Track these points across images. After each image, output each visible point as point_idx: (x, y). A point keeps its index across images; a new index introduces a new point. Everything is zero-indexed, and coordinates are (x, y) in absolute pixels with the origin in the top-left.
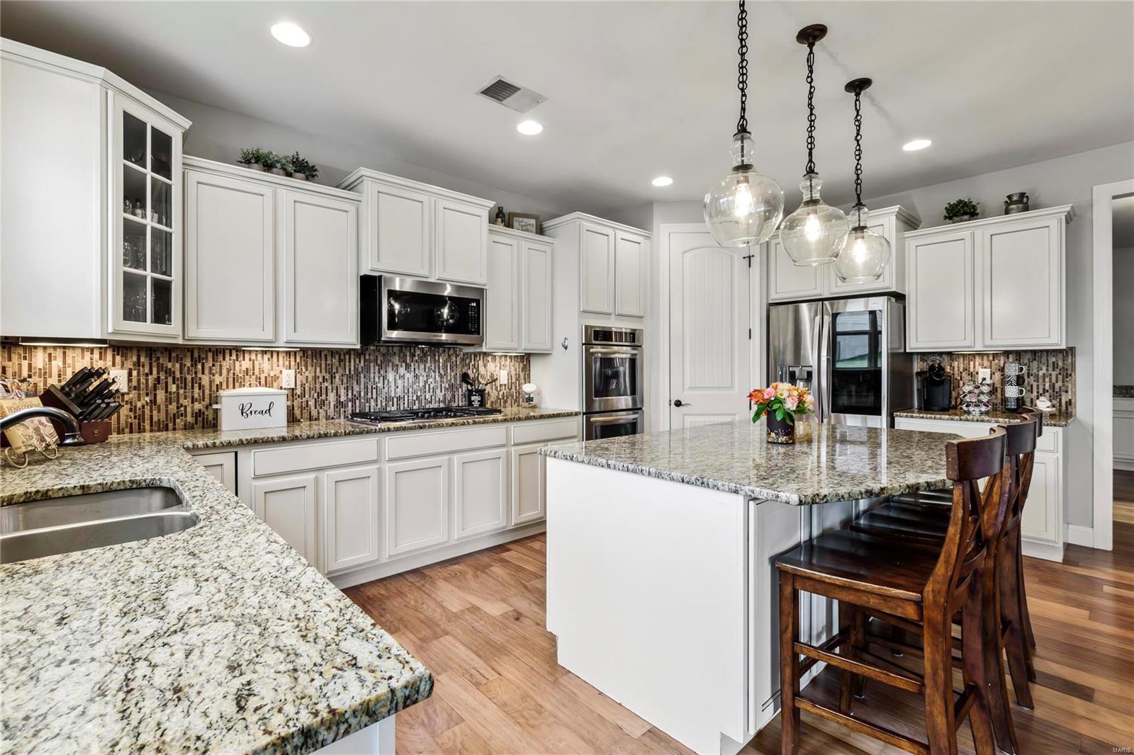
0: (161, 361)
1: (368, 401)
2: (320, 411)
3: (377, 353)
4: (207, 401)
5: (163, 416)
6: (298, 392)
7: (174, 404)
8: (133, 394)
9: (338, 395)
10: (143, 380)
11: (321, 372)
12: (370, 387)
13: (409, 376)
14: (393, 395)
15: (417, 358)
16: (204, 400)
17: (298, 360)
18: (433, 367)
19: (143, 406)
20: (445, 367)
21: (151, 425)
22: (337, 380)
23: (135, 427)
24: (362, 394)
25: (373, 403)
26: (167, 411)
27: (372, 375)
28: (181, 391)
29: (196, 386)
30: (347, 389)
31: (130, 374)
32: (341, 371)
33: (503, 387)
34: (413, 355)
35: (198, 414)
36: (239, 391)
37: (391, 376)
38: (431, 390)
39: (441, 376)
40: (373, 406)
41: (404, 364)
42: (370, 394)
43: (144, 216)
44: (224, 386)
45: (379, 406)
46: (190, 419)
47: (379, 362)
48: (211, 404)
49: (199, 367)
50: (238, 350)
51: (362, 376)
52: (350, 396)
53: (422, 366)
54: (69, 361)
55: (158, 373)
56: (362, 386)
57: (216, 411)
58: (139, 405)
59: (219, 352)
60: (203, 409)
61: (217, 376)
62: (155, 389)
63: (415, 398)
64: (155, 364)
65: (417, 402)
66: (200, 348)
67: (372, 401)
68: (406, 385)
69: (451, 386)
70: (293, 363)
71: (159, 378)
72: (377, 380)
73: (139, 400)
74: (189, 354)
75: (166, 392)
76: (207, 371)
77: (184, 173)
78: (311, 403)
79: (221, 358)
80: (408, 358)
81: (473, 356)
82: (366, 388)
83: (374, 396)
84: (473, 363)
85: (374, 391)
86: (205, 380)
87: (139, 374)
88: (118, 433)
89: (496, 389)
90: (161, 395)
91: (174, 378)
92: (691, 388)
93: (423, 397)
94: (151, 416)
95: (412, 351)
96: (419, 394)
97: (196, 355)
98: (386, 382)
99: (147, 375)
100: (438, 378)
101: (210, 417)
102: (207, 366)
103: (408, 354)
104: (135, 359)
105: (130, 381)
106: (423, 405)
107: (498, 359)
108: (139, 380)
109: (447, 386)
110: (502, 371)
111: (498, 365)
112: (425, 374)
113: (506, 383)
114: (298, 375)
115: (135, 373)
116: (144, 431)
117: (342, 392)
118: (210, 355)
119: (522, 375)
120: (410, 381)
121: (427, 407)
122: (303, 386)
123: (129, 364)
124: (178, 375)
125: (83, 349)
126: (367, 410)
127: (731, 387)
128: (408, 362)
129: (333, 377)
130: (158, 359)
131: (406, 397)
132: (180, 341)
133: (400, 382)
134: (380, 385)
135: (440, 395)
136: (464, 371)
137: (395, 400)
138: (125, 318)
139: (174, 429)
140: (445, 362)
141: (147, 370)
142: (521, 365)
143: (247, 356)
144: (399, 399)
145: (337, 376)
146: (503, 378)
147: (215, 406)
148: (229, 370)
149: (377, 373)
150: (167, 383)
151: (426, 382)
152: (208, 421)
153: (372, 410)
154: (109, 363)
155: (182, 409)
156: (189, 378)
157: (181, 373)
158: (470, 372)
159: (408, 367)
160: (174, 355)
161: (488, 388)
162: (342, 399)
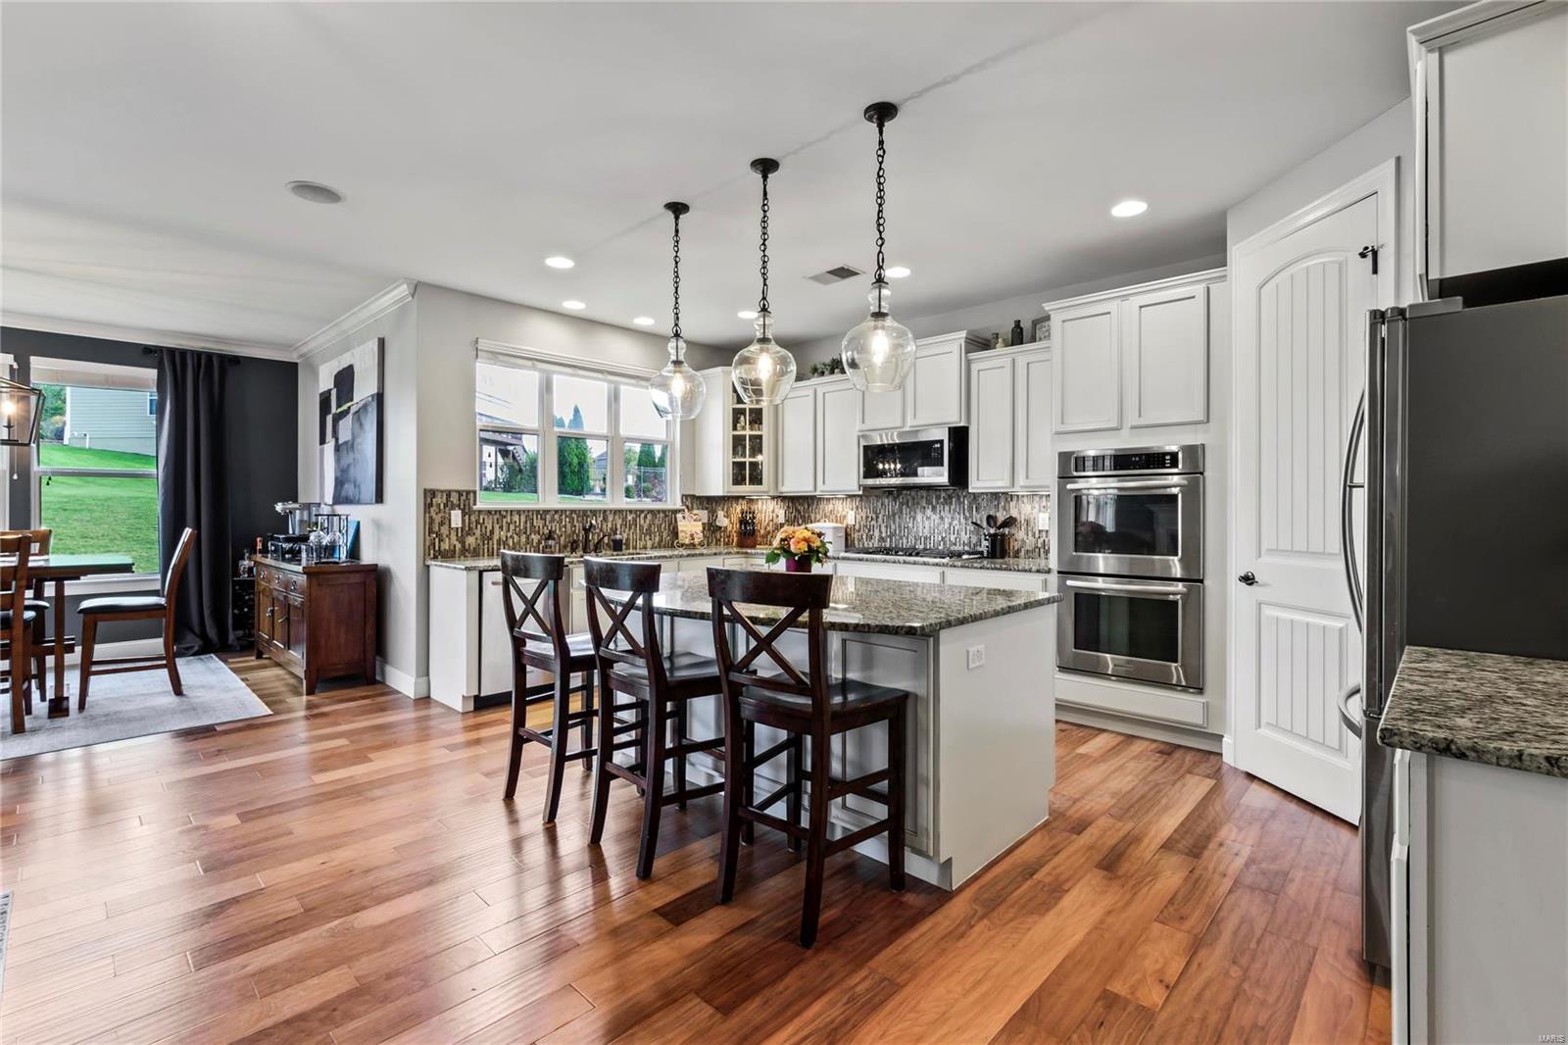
0: (796, 505)
1: (901, 538)
2: (870, 543)
3: (909, 497)
6: (857, 527)
9: (881, 532)
11: (870, 513)
12: (903, 526)
13: (935, 517)
14: (921, 535)
15: (942, 500)
17: (857, 504)
18: (958, 509)
20: (970, 509)
22: (880, 520)
24: (897, 532)
25: (905, 541)
27: (905, 516)
30: (886, 527)
32: (883, 512)
33: (1044, 534)
34: (938, 498)
37: (919, 517)
38: (956, 533)
39: (966, 518)
40: (905, 543)
41: (931, 506)
42: (903, 532)
43: (744, 429)
45: (910, 543)
47: (910, 504)
49: (810, 509)
51: (897, 517)
52: (889, 533)
53: (947, 508)
55: (795, 512)
56: (897, 525)
63: (940, 539)
64: (793, 507)
65: (942, 543)
67: (905, 537)
68: (932, 526)
69: (977, 529)
70: (854, 506)
71: (795, 515)
72: (908, 520)
74: (807, 501)
76: (813, 512)
78: (864, 537)
80: (934, 500)
81: (1002, 497)
82: (900, 527)
83: (906, 534)
84: (1002, 504)
85: (906, 530)
89: (1034, 535)
91: (801, 516)
93: (948, 539)
95: (938, 493)
96: (944, 536)
97: (810, 501)
98: (915, 522)
99: (791, 513)
100: (963, 521)
103: (934, 496)
104: (787, 504)
109: (972, 529)
110: (1041, 514)
111: (1037, 506)
112: (949, 516)
113: (1047, 528)
117: (883, 529)
118: (815, 501)
120: (936, 522)
121: (952, 547)
123: (785, 507)
128: (934, 504)
129: (877, 517)
131: (932, 537)
133: (927, 523)
134: (910, 525)
135: (965, 538)
136: (991, 513)
137: (923, 538)
140: (970, 503)
141: (791, 510)
144: (926, 538)
145: (880, 516)
146: (1042, 522)
150: (798, 518)
151: (950, 524)
153: (904, 547)
158: (998, 514)
159: (934, 509)
162: (884, 535)
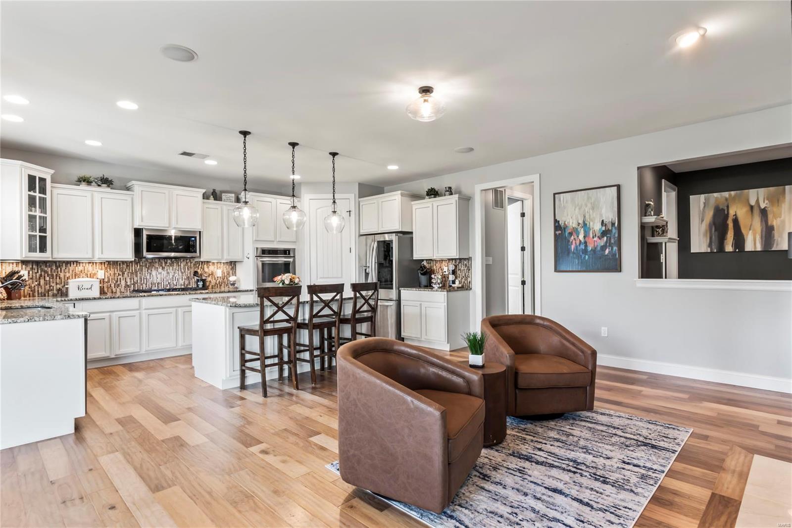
0: (42, 267)
1: (142, 284)
2: (117, 289)
3: (146, 262)
4: (63, 284)
5: (43, 290)
6: (106, 280)
7: (48, 285)
8: (30, 281)
9: (126, 282)
10: (34, 275)
11: (117, 271)
12: (143, 278)
13: (164, 273)
14: (155, 282)
15: (168, 264)
16: (61, 284)
17: (106, 266)
18: (177, 268)
19: (35, 286)
20: (184, 268)
21: (38, 294)
22: (126, 275)
23: (31, 295)
24: (139, 281)
25: (144, 286)
26: (45, 288)
27: (144, 273)
28: (51, 280)
29: (58, 278)
30: (131, 279)
31: (29, 273)
32: (127, 271)
33: (219, 278)
34: (166, 263)
35: (59, 290)
36: (77, 279)
37: (154, 273)
38: (177, 280)
39: (182, 273)
41: (161, 267)
42: (143, 281)
43: (36, 211)
44: (71, 278)
45: (148, 287)
46: (55, 292)
47: (147, 266)
48: (64, 285)
49: (59, 269)
50: (77, 262)
51: (139, 273)
52: (132, 282)
53: (171, 268)
54: (4, 268)
55: (41, 272)
56: (139, 278)
57: (67, 288)
58: (33, 286)
59: (68, 263)
60: (61, 288)
61: (67, 273)
62: (40, 279)
63: (167, 283)
64: (39, 269)
65: (168, 286)
66: (59, 261)
67: (144, 285)
68: (162, 277)
69: (188, 278)
70: (103, 267)
71: (41, 274)
72: (146, 275)
73: (33, 283)
74: (55, 264)
75: (45, 280)
76: (62, 271)
77: (51, 191)
78: (113, 285)
79: (69, 265)
80: (163, 264)
81: (201, 263)
82: (141, 278)
83: (145, 282)
84: (201, 266)
85: (145, 280)
86: (62, 275)
87: (32, 273)
88: (24, 297)
89: (215, 279)
90: (42, 282)
91: (48, 275)
92: (321, 278)
93: (172, 283)
94: (38, 291)
95: (166, 261)
96: (170, 281)
97: (58, 264)
98: (151, 276)
99: (36, 273)
100: (180, 274)
101: (65, 291)
102: (63, 269)
103: (163, 262)
104: (31, 266)
105: (29, 275)
106: (172, 286)
107: (216, 264)
108: (33, 275)
109: (186, 278)
110: (218, 270)
111: (216, 267)
112: (173, 272)
113: (221, 276)
114: (106, 273)
115: (31, 272)
116: (35, 296)
117: (128, 280)
118: (64, 264)
119: (231, 272)
120: (165, 275)
121: (174, 287)
122: (108, 278)
123: (28, 269)
124: (50, 273)
125: (9, 263)
126: (141, 289)
127: (341, 277)
128: (163, 266)
129: (123, 274)
130: (41, 266)
131: (162, 283)
132: (50, 259)
133: (159, 276)
134: (148, 277)
135: (181, 282)
136: (195, 270)
137: (156, 284)
138: (29, 252)
139: (48, 296)
140: (184, 266)
141: (36, 271)
142: (230, 267)
143: (81, 264)
144: (158, 284)
145: (126, 273)
146: (219, 273)
147: (66, 286)
148: (73, 271)
149: (146, 271)
150: (45, 276)
151: (173, 276)
152: (63, 293)
153: (144, 289)
154: (20, 268)
155: (52, 287)
156: (55, 274)
157: (51, 272)
158: (199, 271)
159: (163, 268)
160: (48, 264)
161: (209, 279)
162: (128, 284)
